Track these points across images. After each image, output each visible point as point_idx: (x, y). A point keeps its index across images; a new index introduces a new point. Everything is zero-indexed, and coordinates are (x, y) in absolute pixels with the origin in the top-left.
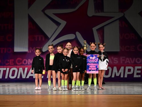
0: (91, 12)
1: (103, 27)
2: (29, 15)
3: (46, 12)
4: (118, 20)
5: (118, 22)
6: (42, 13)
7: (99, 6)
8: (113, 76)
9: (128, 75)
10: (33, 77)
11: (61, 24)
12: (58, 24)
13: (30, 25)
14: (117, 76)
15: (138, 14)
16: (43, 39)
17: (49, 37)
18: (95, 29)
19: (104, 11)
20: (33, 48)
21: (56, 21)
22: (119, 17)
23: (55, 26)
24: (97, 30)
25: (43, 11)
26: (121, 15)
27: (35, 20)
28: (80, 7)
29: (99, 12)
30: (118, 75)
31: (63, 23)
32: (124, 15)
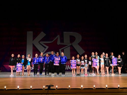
0: (59, 43)
1: (63, 49)
2: (33, 44)
3: (40, 42)
5: (69, 48)
6: (39, 43)
7: (62, 41)
8: (67, 69)
11: (46, 47)
12: (45, 47)
13: (33, 48)
15: (78, 44)
18: (60, 50)
23: (44, 48)
24: (61, 50)
25: (39, 42)
26: (71, 44)
28: (54, 41)
30: (69, 68)
31: (47, 47)
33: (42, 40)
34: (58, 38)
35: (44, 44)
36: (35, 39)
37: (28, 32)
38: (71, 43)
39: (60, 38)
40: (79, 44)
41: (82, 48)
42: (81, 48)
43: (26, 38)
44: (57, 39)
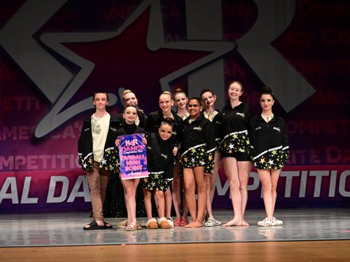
1: (185, 77)
4: (222, 60)
6: (34, 42)
7: (176, 26)
10: (11, 200)
12: (74, 69)
14: (219, 194)
16: (37, 107)
17: (52, 100)
19: (188, 38)
20: (10, 130)
21: (68, 60)
23: (67, 74)
24: (170, 83)
25: (36, 36)
26: (229, 47)
29: (175, 40)
30: (222, 193)
31: (87, 67)
32: (236, 47)
33: (58, 23)
34: (149, 7)
38: (231, 39)
39: (164, 11)
40: (279, 44)
41: (298, 69)
42: (291, 70)
44: (147, 12)
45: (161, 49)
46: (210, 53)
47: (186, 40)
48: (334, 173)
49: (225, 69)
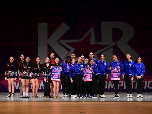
0: (93, 42)
1: (101, 53)
5: (112, 49)
8: (109, 88)
9: (119, 87)
11: (71, 50)
12: (69, 50)
15: (127, 43)
18: (95, 54)
19: (102, 41)
21: (67, 48)
22: (113, 45)
25: (58, 41)
26: (114, 44)
27: (53, 48)
30: (112, 87)
32: (116, 44)
34: (91, 33)
35: (67, 43)
36: (51, 36)
37: (38, 24)
39: (95, 34)
40: (129, 43)
41: (135, 50)
43: (37, 35)
44: (90, 34)
45: (94, 44)
46: (109, 45)
47: (102, 42)
48: (146, 82)
49: (113, 50)
